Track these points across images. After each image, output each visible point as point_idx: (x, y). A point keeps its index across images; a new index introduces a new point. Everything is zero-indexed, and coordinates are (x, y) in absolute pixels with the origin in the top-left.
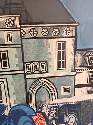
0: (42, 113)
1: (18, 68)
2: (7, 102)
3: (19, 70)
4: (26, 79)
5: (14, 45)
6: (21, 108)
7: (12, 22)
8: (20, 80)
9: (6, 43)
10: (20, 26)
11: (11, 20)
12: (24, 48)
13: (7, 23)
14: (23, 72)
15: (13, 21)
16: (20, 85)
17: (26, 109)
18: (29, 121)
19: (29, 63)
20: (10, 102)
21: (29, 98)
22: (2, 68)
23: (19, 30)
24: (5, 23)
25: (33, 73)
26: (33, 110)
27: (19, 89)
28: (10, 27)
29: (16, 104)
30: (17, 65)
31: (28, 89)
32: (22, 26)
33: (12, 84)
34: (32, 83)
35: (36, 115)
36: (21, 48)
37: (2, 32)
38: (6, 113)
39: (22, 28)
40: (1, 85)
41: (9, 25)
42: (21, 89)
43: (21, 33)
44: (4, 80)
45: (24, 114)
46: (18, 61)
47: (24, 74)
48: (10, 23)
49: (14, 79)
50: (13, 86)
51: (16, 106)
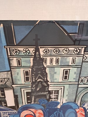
0: (83, 108)
1: (74, 81)
2: (61, 100)
3: (75, 81)
4: (78, 87)
5: (76, 66)
6: (70, 104)
7: (78, 51)
8: (74, 88)
9: (70, 64)
10: (84, 53)
11: (79, 49)
12: (83, 68)
13: (74, 51)
14: (77, 83)
15: (80, 50)
16: (73, 91)
17: (73, 105)
18: (73, 112)
19: (83, 78)
20: (63, 100)
21: (77, 99)
22: (63, 80)
23: (83, 56)
24: (73, 51)
25: (84, 84)
26: (78, 106)
27: (71, 93)
28: (76, 54)
29: (67, 102)
30: (74, 79)
31: (78, 94)
32: (85, 53)
33: (67, 90)
34: (82, 90)
35: (79, 108)
36: (80, 68)
37: (69, 57)
38: (59, 107)
39: (84, 55)
40: (59, 91)
41: (75, 53)
42: (73, 93)
43: (83, 58)
44: (63, 87)
45: (71, 108)
46: (76, 76)
47: (77, 85)
48: (77, 51)
49: (69, 87)
50: (68, 91)
51: (67, 103)
